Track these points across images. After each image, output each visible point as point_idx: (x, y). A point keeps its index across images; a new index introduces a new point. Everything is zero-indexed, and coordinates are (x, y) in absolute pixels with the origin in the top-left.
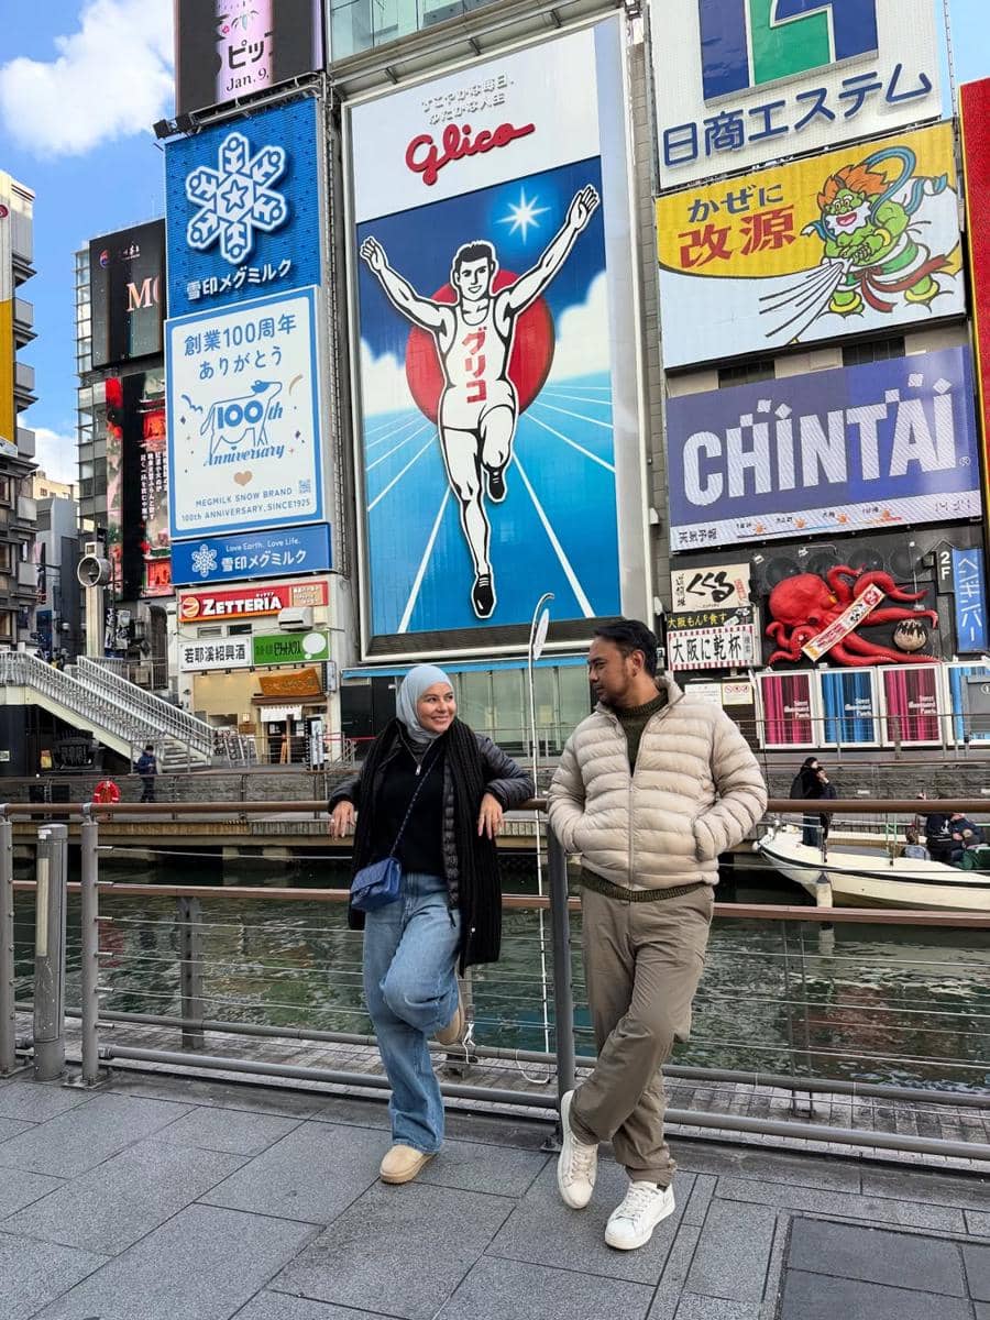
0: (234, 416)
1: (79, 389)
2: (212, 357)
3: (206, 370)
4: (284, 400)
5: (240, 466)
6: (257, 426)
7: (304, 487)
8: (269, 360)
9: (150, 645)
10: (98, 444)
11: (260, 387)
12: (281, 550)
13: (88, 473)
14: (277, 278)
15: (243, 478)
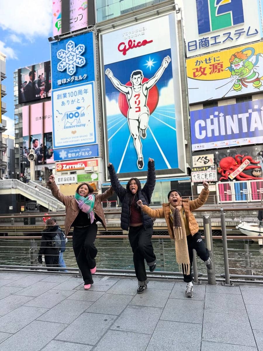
0: (71, 116)
1: (15, 109)
2: (65, 100)
3: (63, 103)
4: (85, 111)
5: (73, 129)
6: (78, 118)
7: (91, 135)
8: (81, 101)
9: (45, 177)
10: (20, 124)
11: (79, 108)
12: (84, 152)
13: (17, 132)
14: (83, 79)
15: (74, 132)
